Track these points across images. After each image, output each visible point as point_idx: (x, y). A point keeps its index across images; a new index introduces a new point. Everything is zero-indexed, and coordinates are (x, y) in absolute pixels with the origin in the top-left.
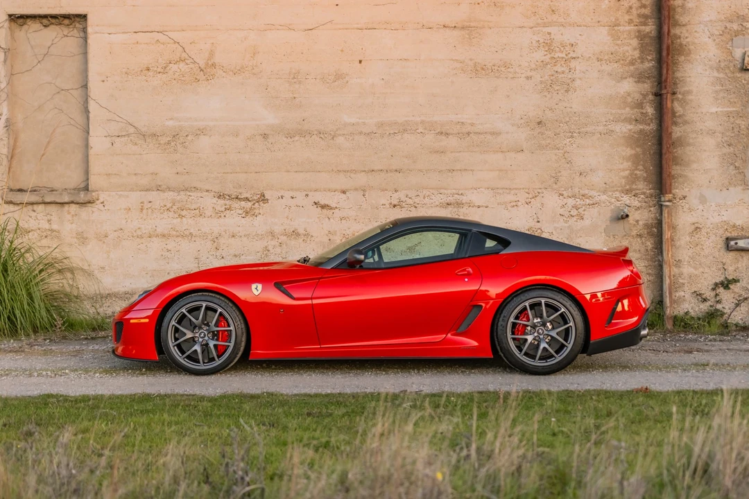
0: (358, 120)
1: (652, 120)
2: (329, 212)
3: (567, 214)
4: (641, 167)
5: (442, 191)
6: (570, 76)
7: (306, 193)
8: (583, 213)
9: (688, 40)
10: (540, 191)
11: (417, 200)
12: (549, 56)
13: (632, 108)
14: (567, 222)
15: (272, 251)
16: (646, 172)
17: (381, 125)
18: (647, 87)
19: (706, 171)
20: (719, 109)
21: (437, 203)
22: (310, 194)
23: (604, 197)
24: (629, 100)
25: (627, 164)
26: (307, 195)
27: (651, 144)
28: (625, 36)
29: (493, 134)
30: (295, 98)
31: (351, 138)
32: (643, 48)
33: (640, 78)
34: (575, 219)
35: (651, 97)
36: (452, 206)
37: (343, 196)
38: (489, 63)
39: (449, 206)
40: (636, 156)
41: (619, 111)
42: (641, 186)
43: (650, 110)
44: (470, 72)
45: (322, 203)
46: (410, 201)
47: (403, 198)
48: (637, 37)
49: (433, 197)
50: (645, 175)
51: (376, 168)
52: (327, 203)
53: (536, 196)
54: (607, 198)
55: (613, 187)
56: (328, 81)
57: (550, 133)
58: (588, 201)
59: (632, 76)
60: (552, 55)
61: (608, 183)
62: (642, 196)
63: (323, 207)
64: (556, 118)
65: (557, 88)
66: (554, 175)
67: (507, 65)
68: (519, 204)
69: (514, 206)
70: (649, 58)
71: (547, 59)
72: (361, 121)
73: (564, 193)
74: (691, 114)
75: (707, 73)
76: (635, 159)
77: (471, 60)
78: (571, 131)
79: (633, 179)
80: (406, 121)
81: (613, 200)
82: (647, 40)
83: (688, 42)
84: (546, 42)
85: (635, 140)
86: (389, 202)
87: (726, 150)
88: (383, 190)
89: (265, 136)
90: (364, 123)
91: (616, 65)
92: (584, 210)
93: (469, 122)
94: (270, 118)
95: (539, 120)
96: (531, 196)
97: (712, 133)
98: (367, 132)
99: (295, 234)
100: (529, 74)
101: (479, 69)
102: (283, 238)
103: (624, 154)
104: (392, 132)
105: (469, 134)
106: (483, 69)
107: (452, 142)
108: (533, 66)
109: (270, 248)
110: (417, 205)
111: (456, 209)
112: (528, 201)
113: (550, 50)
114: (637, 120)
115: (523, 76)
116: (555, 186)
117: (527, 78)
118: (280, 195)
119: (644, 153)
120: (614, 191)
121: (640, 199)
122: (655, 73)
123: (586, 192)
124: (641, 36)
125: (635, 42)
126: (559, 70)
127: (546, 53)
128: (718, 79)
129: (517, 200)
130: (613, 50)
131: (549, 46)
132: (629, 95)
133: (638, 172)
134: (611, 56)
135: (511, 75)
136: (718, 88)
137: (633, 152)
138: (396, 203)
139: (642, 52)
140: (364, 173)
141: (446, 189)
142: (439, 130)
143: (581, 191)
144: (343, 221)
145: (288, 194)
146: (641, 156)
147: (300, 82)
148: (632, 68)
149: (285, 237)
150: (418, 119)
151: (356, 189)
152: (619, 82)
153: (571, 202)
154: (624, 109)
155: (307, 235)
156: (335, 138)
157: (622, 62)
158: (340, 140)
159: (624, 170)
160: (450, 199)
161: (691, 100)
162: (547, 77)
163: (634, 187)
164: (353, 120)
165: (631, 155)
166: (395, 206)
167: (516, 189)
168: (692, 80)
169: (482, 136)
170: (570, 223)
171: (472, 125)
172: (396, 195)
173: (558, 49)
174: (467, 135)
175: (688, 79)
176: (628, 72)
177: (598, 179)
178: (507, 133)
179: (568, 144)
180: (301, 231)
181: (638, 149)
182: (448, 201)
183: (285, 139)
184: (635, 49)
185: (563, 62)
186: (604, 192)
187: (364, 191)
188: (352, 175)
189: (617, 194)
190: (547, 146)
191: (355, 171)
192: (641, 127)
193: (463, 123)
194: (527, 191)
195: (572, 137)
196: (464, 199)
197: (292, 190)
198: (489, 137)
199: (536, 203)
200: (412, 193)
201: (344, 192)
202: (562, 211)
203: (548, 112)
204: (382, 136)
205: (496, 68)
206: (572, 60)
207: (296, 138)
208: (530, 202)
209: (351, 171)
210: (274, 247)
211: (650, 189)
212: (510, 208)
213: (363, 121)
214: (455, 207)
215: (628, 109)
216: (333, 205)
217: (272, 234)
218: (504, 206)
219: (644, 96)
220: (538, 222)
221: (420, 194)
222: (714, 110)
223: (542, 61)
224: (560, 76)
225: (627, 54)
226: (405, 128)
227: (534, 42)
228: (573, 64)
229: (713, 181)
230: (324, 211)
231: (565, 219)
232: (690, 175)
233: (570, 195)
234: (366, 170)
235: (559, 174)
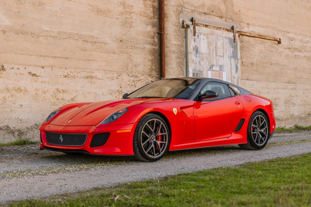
0: (49, 29)
1: (157, 44)
2: (37, 78)
3: (131, 84)
4: (154, 65)
5: (85, 70)
6: (131, 21)
7: (25, 67)
8: (136, 84)
9: (167, 12)
10: (121, 73)
11: (75, 74)
12: (124, 10)
13: (151, 38)
14: (130, 88)
15: (8, 99)
16: (156, 67)
17: (59, 33)
18: (155, 30)
19: (173, 68)
20: (176, 43)
21: (83, 76)
22: (27, 67)
23: (142, 77)
24: (150, 35)
25: (150, 63)
26: (25, 68)
27: (157, 55)
28: (149, 6)
29: (105, 43)
30: (19, 12)
31: (46, 38)
32: (154, 12)
33: (153, 25)
34: (133, 87)
35: (156, 34)
36: (89, 78)
37: (42, 70)
38: (103, 9)
39: (88, 78)
40: (152, 60)
41: (147, 39)
42: (154, 73)
43: (156, 40)
44: (95, 12)
45: (33, 73)
46: (72, 75)
47: (69, 73)
48: (152, 7)
49: (81, 73)
50: (155, 68)
51: (58, 56)
52: (35, 73)
53: (120, 75)
54: (144, 78)
55: (145, 73)
56: (36, 5)
57: (125, 46)
58: (138, 79)
59: (150, 24)
60: (125, 10)
61: (144, 71)
62: (154, 78)
63: (34, 75)
64: (127, 39)
65: (127, 25)
66: (126, 66)
67: (110, 11)
68: (114, 78)
69: (112, 80)
70: (156, 17)
71: (123, 11)
72: (51, 30)
73: (130, 74)
74: (168, 44)
75: (173, 27)
76: (152, 61)
77: (96, 6)
78: (132, 46)
79: (151, 70)
80: (70, 33)
81: (145, 79)
82: (155, 9)
83: (167, 13)
84: (123, 3)
85: (152, 52)
86: (63, 74)
87: (178, 60)
88: (60, 68)
89: (4, 32)
90: (52, 31)
91: (146, 18)
92: (136, 83)
93: (96, 36)
94: (7, 22)
95: (121, 39)
96: (118, 75)
97: (174, 52)
98: (54, 36)
99: (19, 90)
100: (118, 17)
101: (99, 11)
102: (13, 92)
103: (149, 58)
104: (64, 38)
105: (95, 42)
106: (100, 11)
107: (89, 46)
108: (119, 14)
109: (7, 97)
110: (75, 77)
111: (90, 80)
112: (117, 77)
113: (125, 7)
114: (152, 44)
115: (115, 17)
116: (127, 71)
117: (117, 19)
118: (12, 67)
119: (155, 59)
120: (146, 75)
121: (154, 79)
122: (158, 24)
123: (137, 74)
124: (154, 7)
125: (151, 9)
126: (128, 17)
127: (123, 8)
128: (176, 30)
129: (113, 76)
130: (145, 11)
131: (124, 4)
132: (150, 33)
133: (153, 67)
134: (144, 14)
135: (111, 16)
136: (176, 34)
137: (152, 58)
138: (66, 75)
139: (154, 14)
140: (52, 58)
141: (86, 69)
142: (84, 39)
143: (135, 74)
144: (43, 84)
145: (16, 67)
146: (154, 60)
147: (22, 4)
148: (151, 20)
149: (14, 92)
150: (75, 32)
151: (49, 67)
152: (147, 26)
153: (132, 79)
154: (149, 38)
155: (26, 91)
156: (39, 38)
157: (148, 17)
158: (41, 39)
159: (149, 66)
160: (88, 75)
161: (168, 38)
162: (123, 20)
163: (152, 73)
164: (48, 29)
165: (151, 59)
166: (65, 77)
167: (113, 71)
168: (169, 29)
169: (100, 44)
170: (132, 88)
171: (97, 38)
172: (66, 71)
173: (127, 7)
174: (95, 43)
175: (167, 28)
176: (149, 22)
177: (141, 68)
178: (110, 44)
179: (131, 52)
180: (23, 88)
181: (153, 57)
182: (87, 75)
183: (14, 35)
184: (152, 12)
185: (129, 14)
186: (143, 75)
187: (52, 67)
188: (47, 59)
189: (147, 76)
190: (124, 52)
191: (48, 57)
192: (154, 47)
193: (93, 37)
194: (117, 72)
195: (132, 49)
196: (94, 75)
197: (18, 64)
198: (103, 45)
199: (120, 78)
200: (73, 71)
201: (43, 68)
202: (129, 83)
203: (124, 36)
204: (60, 39)
205: (105, 11)
206: (132, 13)
207: (20, 35)
208: (118, 78)
209: (46, 56)
210: (9, 97)
211: (157, 75)
212: (111, 80)
213: (52, 30)
214: (90, 79)
215: (150, 38)
216: (38, 74)
217: (8, 90)
218: (109, 79)
219: (155, 33)
220: (121, 87)
221: (76, 71)
222: (175, 43)
223: (122, 12)
224: (128, 20)
225: (149, 14)
226: (70, 36)
227: (119, 2)
228: (132, 15)
229: (175, 73)
230: (34, 77)
231: (130, 87)
232: (168, 69)
233: (132, 76)
234: (53, 56)
235: (128, 66)
